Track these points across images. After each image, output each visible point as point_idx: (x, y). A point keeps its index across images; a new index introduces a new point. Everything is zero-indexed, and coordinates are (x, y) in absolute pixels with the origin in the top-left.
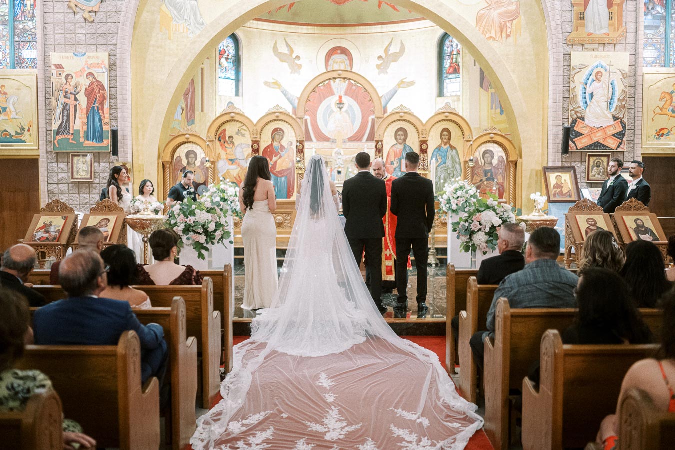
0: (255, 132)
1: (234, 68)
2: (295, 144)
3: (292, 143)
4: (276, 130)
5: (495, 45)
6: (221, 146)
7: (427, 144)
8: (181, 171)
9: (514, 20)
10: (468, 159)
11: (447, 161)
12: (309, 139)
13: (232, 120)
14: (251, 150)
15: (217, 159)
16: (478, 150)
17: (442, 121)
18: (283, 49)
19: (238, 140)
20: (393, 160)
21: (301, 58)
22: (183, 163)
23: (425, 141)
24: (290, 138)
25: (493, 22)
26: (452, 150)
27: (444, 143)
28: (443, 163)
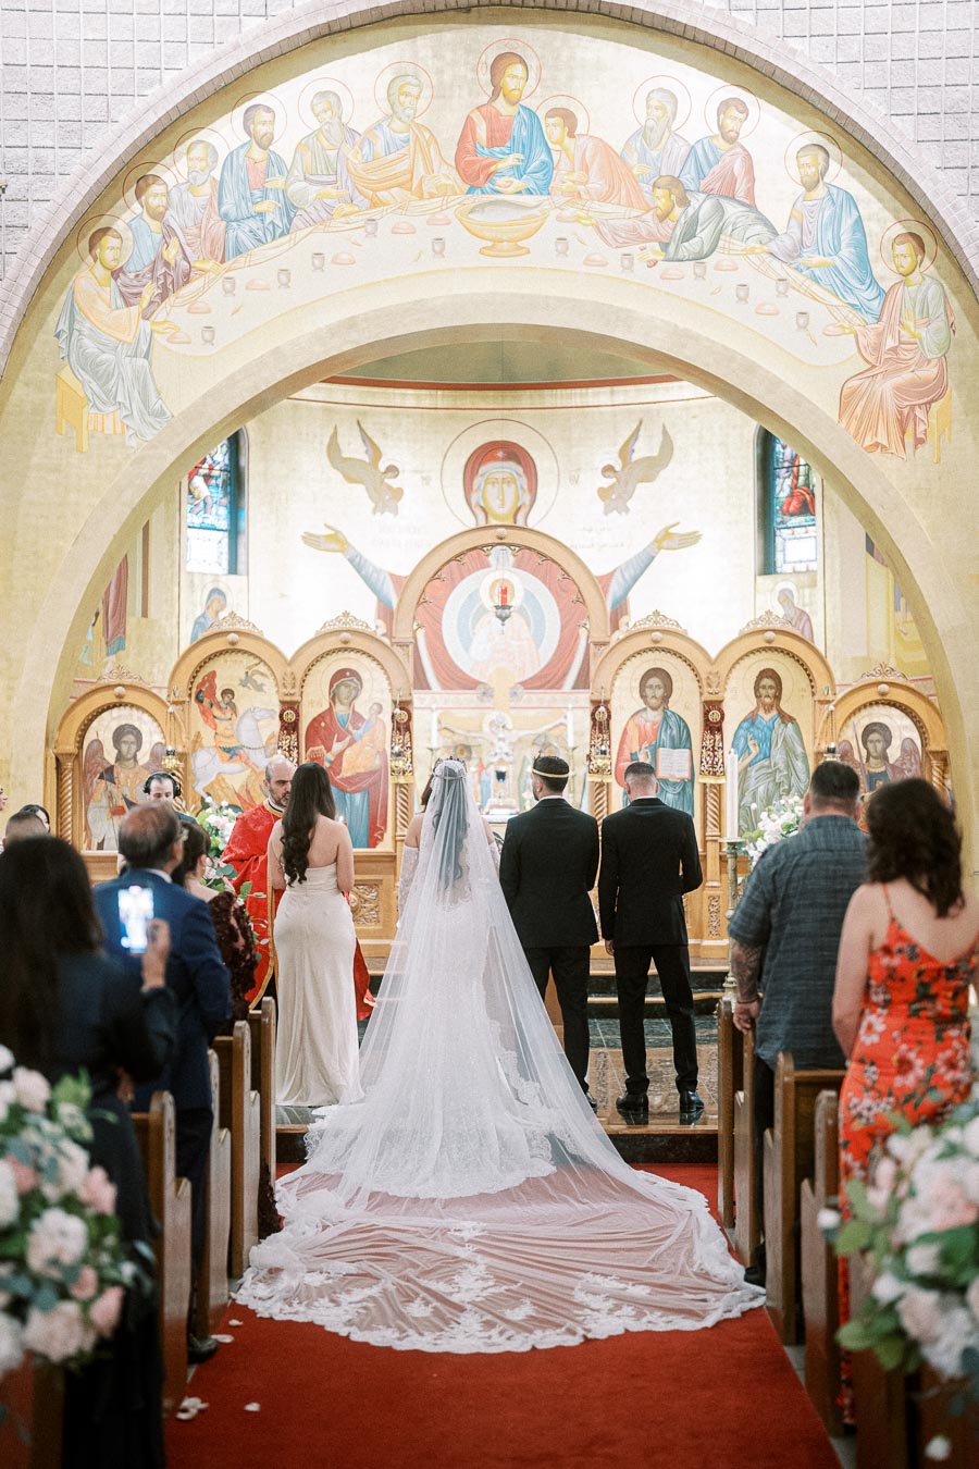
0: (289, 680)
1: (225, 501)
2: (388, 709)
3: (381, 707)
4: (340, 674)
5: (886, 464)
6: (203, 713)
7: (721, 710)
8: (101, 777)
9: (932, 401)
10: (824, 747)
11: (773, 752)
12: (421, 682)
13: (233, 650)
14: (277, 724)
15: (191, 746)
16: (850, 723)
17: (758, 650)
18: (353, 448)
19: (243, 699)
20: (635, 748)
21: (400, 469)
22: (106, 756)
23: (716, 701)
24: (375, 694)
25: (881, 407)
26: (783, 722)
27: (764, 705)
28: (762, 756)
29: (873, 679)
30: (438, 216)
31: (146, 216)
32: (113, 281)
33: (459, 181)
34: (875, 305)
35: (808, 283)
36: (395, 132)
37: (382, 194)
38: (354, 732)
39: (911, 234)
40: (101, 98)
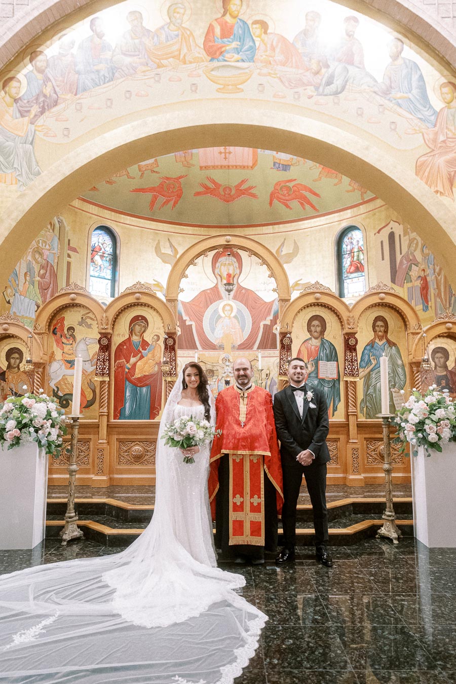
0: (104, 321)
1: (110, 267)
3: (158, 337)
4: (136, 319)
6: (57, 342)
7: (355, 338)
13: (72, 305)
14: (97, 346)
15: (48, 360)
17: (376, 305)
18: (168, 251)
19: (80, 333)
20: (305, 361)
23: (352, 333)
24: (155, 329)
25: (438, 171)
26: (390, 346)
27: (379, 336)
28: (378, 366)
29: (442, 320)
30: (194, 73)
31: (35, 72)
32: (15, 105)
33: (206, 55)
34: (433, 118)
35: (396, 107)
36: (171, 31)
37: (164, 62)
38: (143, 351)
39: (450, 83)
40: (10, 6)
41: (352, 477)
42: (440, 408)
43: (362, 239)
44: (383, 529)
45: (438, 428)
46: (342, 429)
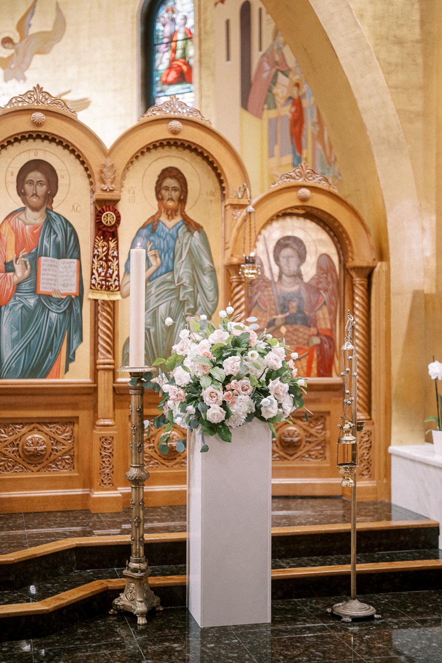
7: (116, 212)
10: (235, 260)
11: (177, 266)
17: (161, 144)
20: (11, 256)
23: (110, 201)
26: (189, 230)
27: (167, 210)
28: (164, 270)
29: (292, 182)
41: (97, 494)
42: (234, 354)
43: (192, 14)
44: (122, 596)
45: (226, 393)
46: (85, 398)
